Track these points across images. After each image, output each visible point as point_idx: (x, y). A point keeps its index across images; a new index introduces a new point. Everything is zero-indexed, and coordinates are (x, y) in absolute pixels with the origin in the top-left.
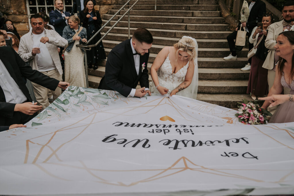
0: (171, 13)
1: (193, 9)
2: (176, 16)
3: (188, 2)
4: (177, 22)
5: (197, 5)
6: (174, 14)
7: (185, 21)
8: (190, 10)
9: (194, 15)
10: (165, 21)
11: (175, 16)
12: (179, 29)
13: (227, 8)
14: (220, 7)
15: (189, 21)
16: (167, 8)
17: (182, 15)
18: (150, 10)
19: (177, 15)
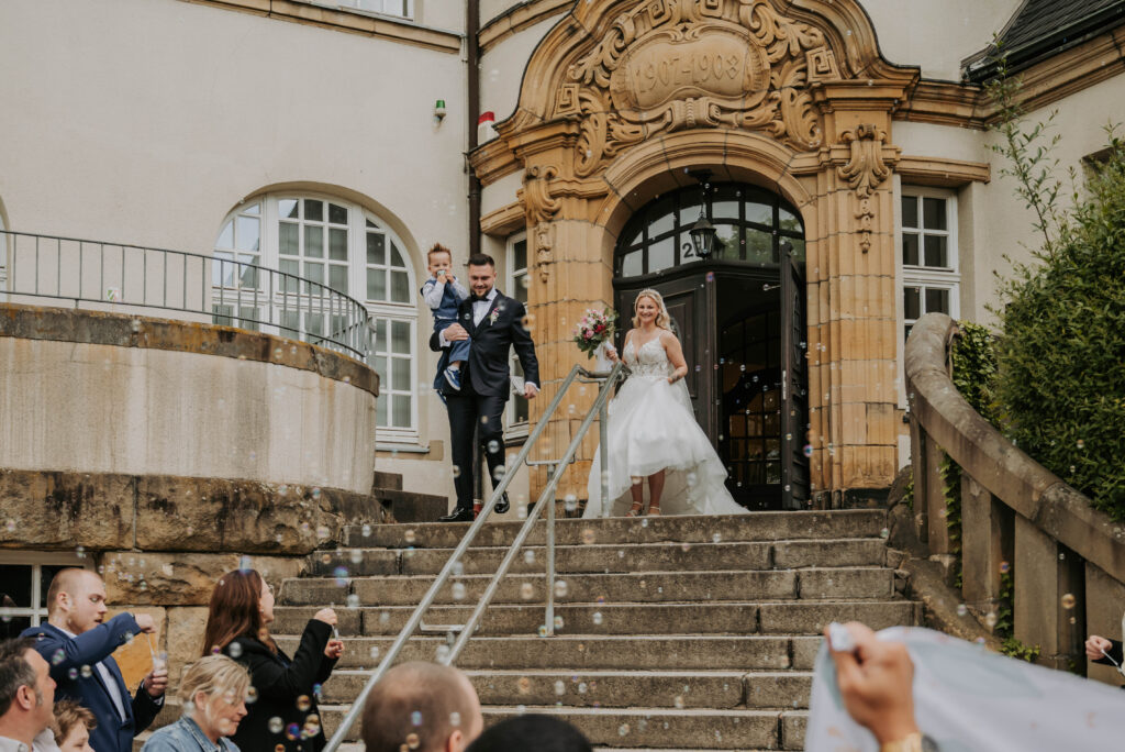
0: (658, 652)
1: (778, 625)
2: (686, 668)
3: (736, 588)
4: (709, 700)
5: (790, 603)
6: (674, 657)
7: (755, 697)
8: (759, 630)
9: (797, 659)
10: (632, 696)
11: (678, 667)
12: (737, 743)
13: (976, 618)
14: (932, 612)
15: (781, 692)
16: (619, 621)
17: (728, 661)
18: (510, 632)
19: (697, 660)
